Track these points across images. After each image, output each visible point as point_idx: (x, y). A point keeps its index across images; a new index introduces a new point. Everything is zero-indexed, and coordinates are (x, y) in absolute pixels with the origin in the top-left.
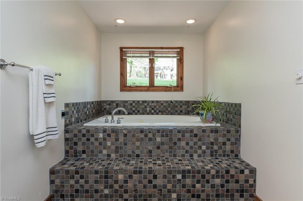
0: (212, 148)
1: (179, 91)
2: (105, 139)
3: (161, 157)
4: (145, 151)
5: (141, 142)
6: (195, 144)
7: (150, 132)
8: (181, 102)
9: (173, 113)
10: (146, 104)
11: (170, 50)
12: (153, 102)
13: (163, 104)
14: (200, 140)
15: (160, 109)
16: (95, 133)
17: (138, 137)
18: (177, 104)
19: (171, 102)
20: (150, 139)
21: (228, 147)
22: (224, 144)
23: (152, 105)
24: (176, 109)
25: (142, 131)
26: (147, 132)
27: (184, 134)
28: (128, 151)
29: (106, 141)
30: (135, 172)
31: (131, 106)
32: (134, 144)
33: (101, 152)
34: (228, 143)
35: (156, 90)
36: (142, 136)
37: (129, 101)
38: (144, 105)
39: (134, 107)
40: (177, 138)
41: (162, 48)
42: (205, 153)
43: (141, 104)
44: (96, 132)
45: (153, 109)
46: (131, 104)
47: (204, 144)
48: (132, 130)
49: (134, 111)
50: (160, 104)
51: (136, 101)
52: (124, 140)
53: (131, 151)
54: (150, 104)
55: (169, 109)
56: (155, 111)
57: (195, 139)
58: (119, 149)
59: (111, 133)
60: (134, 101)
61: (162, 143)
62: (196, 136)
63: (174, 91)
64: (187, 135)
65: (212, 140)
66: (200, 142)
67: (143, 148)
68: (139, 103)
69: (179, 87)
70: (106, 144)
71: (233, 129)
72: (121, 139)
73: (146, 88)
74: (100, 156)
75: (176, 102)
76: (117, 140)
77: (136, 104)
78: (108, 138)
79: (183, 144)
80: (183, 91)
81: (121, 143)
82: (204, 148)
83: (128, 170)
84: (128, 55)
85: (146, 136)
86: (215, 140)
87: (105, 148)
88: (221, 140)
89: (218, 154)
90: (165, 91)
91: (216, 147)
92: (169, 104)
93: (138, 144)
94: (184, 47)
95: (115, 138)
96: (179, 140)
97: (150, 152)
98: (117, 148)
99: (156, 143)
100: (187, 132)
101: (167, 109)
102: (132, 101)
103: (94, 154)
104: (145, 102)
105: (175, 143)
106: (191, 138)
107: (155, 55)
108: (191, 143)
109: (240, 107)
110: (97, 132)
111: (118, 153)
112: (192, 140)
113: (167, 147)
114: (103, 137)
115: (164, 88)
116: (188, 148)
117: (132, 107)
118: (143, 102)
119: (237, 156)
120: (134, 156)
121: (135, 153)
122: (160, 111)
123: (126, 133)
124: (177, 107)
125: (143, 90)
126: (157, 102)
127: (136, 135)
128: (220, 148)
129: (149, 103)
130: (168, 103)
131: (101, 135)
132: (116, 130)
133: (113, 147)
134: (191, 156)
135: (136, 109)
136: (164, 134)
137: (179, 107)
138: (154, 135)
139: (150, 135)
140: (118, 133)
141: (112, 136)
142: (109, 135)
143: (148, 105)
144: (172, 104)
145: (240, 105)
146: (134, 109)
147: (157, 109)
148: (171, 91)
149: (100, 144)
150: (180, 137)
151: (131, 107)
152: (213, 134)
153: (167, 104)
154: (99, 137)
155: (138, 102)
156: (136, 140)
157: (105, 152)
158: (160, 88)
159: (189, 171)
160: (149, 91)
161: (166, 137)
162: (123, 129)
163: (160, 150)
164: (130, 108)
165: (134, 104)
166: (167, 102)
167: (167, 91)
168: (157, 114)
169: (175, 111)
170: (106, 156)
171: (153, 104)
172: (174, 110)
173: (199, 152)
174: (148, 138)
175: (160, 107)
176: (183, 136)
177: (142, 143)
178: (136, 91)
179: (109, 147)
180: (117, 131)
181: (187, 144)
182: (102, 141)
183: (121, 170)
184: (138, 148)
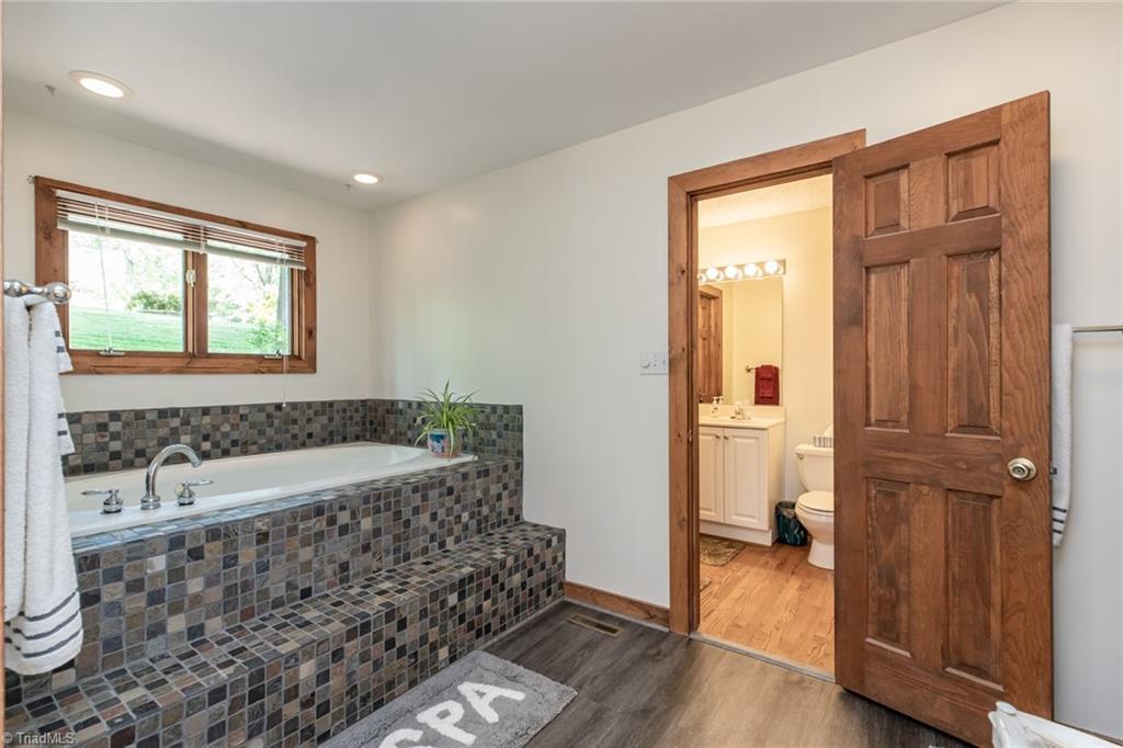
0: (479, 513)
1: (302, 371)
2: (175, 574)
3: (374, 572)
4: (329, 570)
5: (317, 547)
6: (449, 512)
7: (342, 508)
8: (309, 405)
9: (284, 444)
10: (175, 422)
11: (273, 238)
12: (206, 411)
13: (246, 415)
14: (458, 501)
15: (235, 435)
16: (129, 560)
17: (307, 533)
18: (295, 414)
19: (278, 407)
20: (344, 530)
21: (505, 503)
22: (499, 497)
23: (203, 422)
24: (295, 429)
25: (319, 510)
26: (336, 507)
27: (426, 494)
28: (272, 588)
29: (183, 579)
30: (351, 635)
31: (103, 437)
32: (292, 557)
33: (157, 630)
34: (505, 493)
35: (220, 370)
36: (319, 524)
37: (86, 412)
38: (167, 424)
39: (115, 436)
40: (410, 508)
41: (243, 225)
42: (467, 529)
43: (153, 425)
44: (133, 554)
45: (206, 438)
46: (102, 427)
47: (464, 509)
48: (287, 513)
49: (115, 456)
50: (234, 418)
51: (127, 414)
52: (259, 556)
53: (283, 584)
54: (194, 421)
55: (270, 432)
56: (216, 445)
57: (449, 501)
58: (239, 591)
59: (207, 541)
60: (115, 416)
61: (377, 532)
62: (450, 491)
63: (289, 372)
64: (433, 494)
65: (479, 494)
66: (458, 506)
67: (323, 562)
68: (144, 418)
69: (302, 360)
70: (185, 591)
71: (510, 462)
72: (248, 555)
73: (180, 363)
74: (154, 647)
75: (294, 406)
76: (230, 561)
77: (126, 425)
78: (189, 566)
79: (424, 519)
80: (314, 370)
81: (245, 570)
82: (465, 516)
83: (330, 637)
84: (71, 217)
85: (332, 521)
86: (484, 495)
87: (175, 609)
88: (494, 489)
89: (489, 523)
90: (256, 372)
91: (485, 510)
92: (269, 416)
93: (306, 554)
94: (317, 238)
95: (221, 556)
96: (416, 511)
97: (344, 567)
98: (229, 591)
99: (358, 537)
100: (432, 486)
101: (261, 433)
102: (107, 415)
103: (125, 649)
104: (175, 412)
105: (407, 523)
106: (442, 499)
107: (210, 242)
108: (441, 513)
109: (521, 413)
110: (141, 554)
111: (233, 610)
112: (442, 505)
113: (388, 539)
114: (168, 565)
115: (252, 361)
116: (434, 527)
117: (107, 439)
118: (162, 413)
119: (517, 518)
120: (295, 599)
121: (296, 588)
122: (235, 443)
123: (265, 528)
124: (295, 422)
125: (164, 370)
126: (225, 410)
127: (301, 526)
128: (492, 509)
129: (189, 416)
130: (264, 411)
131: (159, 563)
132: (227, 528)
133: (216, 595)
134: (442, 545)
135: (129, 444)
136: (382, 503)
137: (302, 421)
138: (353, 515)
139: (344, 518)
140: (236, 534)
141: (211, 551)
142: (196, 554)
143: (186, 422)
144: (278, 413)
145: (519, 409)
146: (115, 446)
147: (225, 435)
148: (282, 372)
149: (156, 598)
150: (419, 503)
151: (100, 440)
152: (481, 480)
153: (262, 417)
154: (149, 571)
155: (139, 415)
156: (301, 542)
157: (177, 624)
158: (237, 361)
159: (471, 578)
160: (191, 373)
161: (386, 510)
162: (254, 518)
163: (371, 554)
164: (98, 444)
165: (115, 427)
166: (261, 408)
167: (263, 373)
168: (226, 453)
169: (288, 435)
170: (183, 637)
171: (207, 419)
172: (287, 431)
173: (457, 529)
174: (337, 527)
175: (234, 427)
176: (425, 498)
177: (321, 549)
178: (127, 373)
179: (196, 600)
180: (231, 529)
181: (434, 516)
182: (163, 583)
183: (309, 647)
184: (307, 566)
